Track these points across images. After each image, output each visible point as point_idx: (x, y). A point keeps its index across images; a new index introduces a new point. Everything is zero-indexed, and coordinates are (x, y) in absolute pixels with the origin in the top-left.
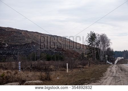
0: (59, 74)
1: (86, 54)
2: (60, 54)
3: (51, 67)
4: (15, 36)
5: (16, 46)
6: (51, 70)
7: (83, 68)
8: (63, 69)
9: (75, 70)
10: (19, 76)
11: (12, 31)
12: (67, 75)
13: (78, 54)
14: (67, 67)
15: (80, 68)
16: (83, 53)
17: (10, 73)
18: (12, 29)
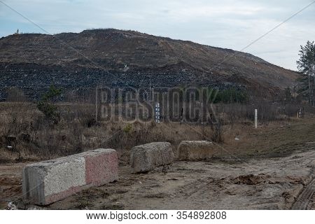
0: (240, 131)
1: (295, 91)
2: (239, 89)
3: (221, 117)
4: (144, 50)
5: (146, 69)
6: (222, 123)
7: (289, 120)
8: (247, 121)
9: (271, 125)
10: (159, 131)
11: (137, 39)
12: (255, 133)
13: (277, 89)
14: (256, 118)
15: (282, 119)
16: (288, 89)
17: (141, 124)
18: (138, 34)
